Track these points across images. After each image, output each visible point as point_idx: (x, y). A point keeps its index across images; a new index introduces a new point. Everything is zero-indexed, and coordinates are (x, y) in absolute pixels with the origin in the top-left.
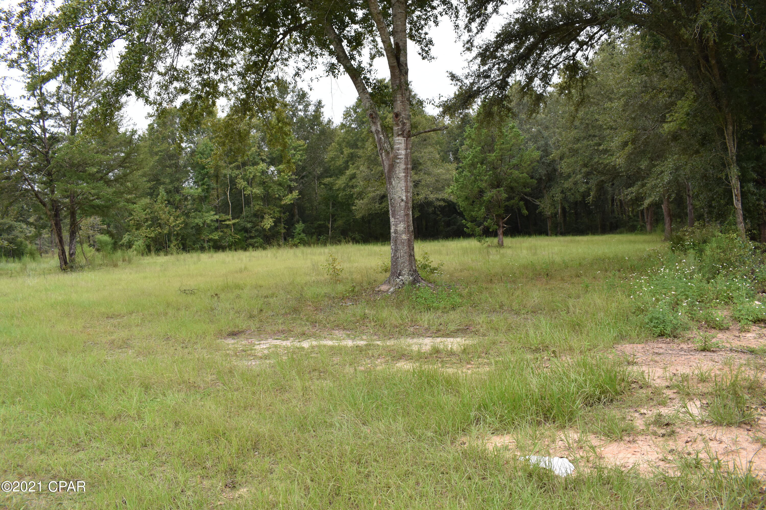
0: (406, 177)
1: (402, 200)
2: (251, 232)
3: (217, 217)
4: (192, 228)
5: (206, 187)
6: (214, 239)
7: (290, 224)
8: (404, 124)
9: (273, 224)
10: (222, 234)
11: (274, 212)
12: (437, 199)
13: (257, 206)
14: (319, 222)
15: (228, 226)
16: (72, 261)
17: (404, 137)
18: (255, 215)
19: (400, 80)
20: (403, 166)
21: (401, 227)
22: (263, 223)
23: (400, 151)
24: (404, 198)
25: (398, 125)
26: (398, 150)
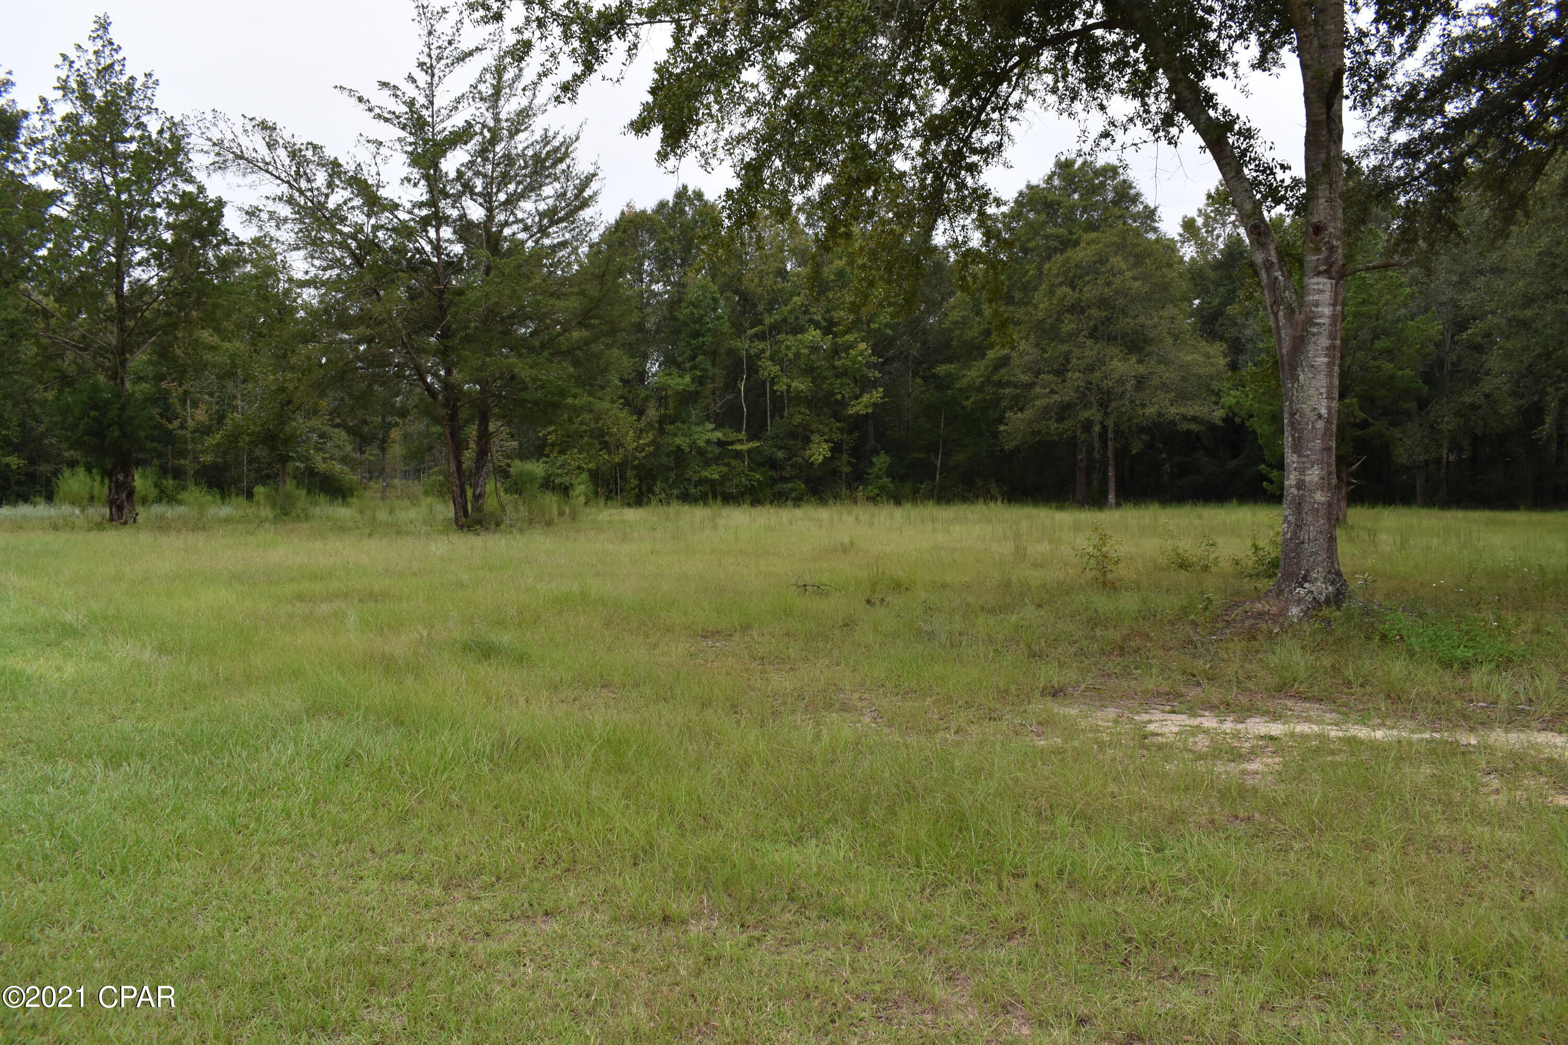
0: (1330, 365)
1: (1320, 416)
2: (782, 468)
3: (719, 435)
4: (668, 456)
5: (699, 373)
6: (712, 480)
7: (861, 455)
8: (1332, 249)
9: (829, 455)
10: (725, 469)
11: (831, 430)
12: (1184, 417)
13: (798, 416)
14: (915, 455)
15: (738, 455)
16: (478, 509)
17: (1330, 278)
18: (793, 435)
19: (1328, 154)
20: (1324, 342)
21: (1314, 475)
22: (808, 452)
23: (1320, 309)
24: (1324, 411)
25: (1317, 250)
26: (1317, 306)
